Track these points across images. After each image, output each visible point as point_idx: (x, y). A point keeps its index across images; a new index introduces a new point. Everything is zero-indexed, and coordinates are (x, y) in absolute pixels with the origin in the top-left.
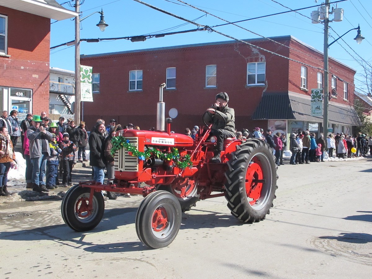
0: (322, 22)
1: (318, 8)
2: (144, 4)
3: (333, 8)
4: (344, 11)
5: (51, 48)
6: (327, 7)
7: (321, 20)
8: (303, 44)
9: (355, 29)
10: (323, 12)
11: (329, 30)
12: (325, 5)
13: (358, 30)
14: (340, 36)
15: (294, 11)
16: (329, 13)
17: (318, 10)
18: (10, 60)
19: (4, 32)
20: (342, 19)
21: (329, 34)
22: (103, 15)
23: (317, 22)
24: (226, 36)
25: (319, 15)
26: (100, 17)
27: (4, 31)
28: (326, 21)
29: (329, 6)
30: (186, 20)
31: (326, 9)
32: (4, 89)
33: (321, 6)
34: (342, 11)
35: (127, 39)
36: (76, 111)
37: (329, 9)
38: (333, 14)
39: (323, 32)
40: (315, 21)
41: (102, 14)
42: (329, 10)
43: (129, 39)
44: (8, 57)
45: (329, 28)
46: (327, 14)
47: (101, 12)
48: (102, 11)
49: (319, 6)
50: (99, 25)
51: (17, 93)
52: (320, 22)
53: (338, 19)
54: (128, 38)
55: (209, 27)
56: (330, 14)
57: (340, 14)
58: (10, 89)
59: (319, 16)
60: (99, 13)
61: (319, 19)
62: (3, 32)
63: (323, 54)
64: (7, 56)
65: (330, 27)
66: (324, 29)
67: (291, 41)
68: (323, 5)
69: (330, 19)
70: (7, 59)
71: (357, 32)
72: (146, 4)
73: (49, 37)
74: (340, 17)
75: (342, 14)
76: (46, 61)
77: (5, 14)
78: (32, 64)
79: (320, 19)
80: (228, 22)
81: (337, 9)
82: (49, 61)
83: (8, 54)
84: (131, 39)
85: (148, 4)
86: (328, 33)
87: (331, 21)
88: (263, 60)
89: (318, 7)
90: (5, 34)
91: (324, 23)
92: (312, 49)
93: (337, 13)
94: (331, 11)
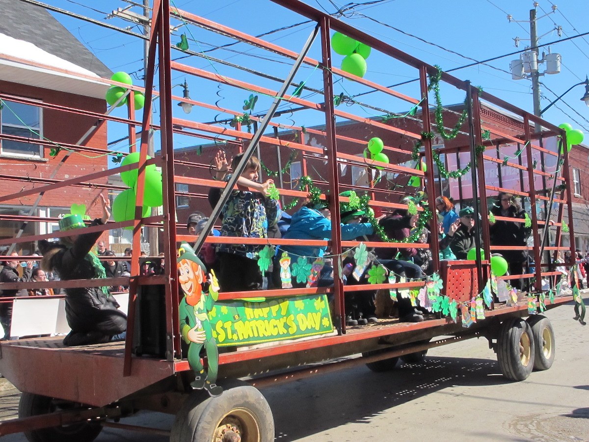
0: (528, 77)
1: (521, 55)
2: (244, 69)
3: (543, 54)
4: (561, 57)
5: (109, 144)
6: (535, 53)
7: (526, 74)
8: (501, 113)
9: (581, 84)
10: (528, 60)
11: (540, 87)
12: (530, 50)
13: (585, 85)
14: (559, 97)
15: (481, 62)
16: (538, 61)
17: (521, 58)
18: (47, 166)
19: (38, 126)
20: (559, 69)
21: (541, 95)
22: (187, 89)
23: (519, 78)
24: (376, 109)
25: (523, 66)
26: (184, 91)
27: (38, 123)
28: (535, 75)
29: (538, 51)
30: (311, 90)
31: (532, 56)
32: (40, 210)
33: (524, 52)
34: (559, 58)
35: (225, 123)
36: (152, 238)
37: (537, 55)
38: (545, 63)
39: (532, 91)
40: (517, 76)
41: (185, 87)
42: (537, 58)
43: (228, 122)
44: (45, 162)
45: (540, 85)
46: (536, 63)
47: (184, 85)
48: (185, 83)
49: (522, 53)
50: (183, 105)
51: (60, 215)
52: (526, 77)
53: (553, 70)
54: (226, 121)
55: (348, 98)
56: (539, 64)
57: (556, 63)
58: (49, 210)
59: (523, 68)
60: (182, 85)
61: (523, 72)
62: (36, 125)
63: (534, 126)
64: (44, 159)
65: (541, 83)
66: (532, 87)
67: (482, 109)
68: (527, 51)
69: (540, 72)
70: (43, 165)
71: (585, 88)
72: (247, 70)
73: (106, 128)
74: (556, 67)
75: (559, 63)
76: (103, 165)
77: (39, 97)
78: (82, 169)
79: (525, 72)
80: (374, 88)
81: (550, 54)
82: (107, 165)
83: (44, 157)
84: (230, 123)
85: (251, 70)
86: (540, 93)
87: (543, 74)
88: (439, 142)
89: (520, 53)
90: (39, 127)
91: (531, 78)
92: (516, 119)
93: (551, 61)
94: (540, 58)
